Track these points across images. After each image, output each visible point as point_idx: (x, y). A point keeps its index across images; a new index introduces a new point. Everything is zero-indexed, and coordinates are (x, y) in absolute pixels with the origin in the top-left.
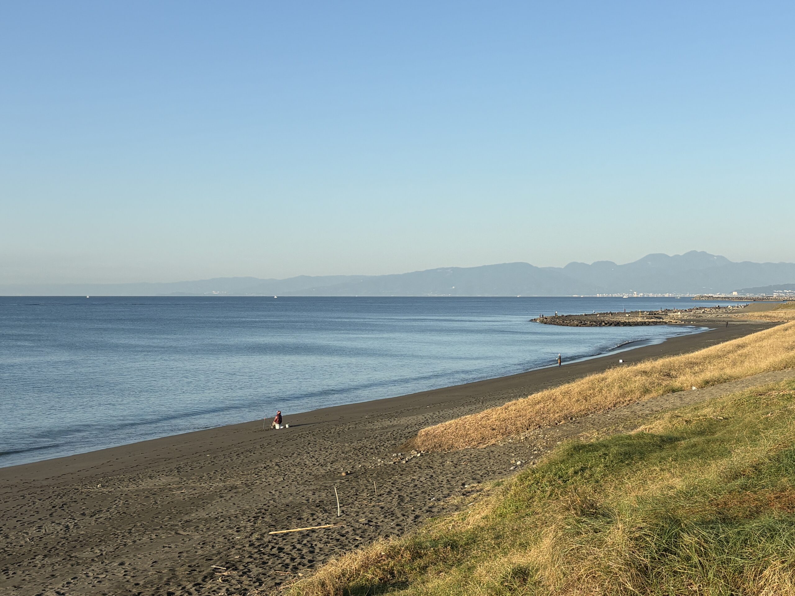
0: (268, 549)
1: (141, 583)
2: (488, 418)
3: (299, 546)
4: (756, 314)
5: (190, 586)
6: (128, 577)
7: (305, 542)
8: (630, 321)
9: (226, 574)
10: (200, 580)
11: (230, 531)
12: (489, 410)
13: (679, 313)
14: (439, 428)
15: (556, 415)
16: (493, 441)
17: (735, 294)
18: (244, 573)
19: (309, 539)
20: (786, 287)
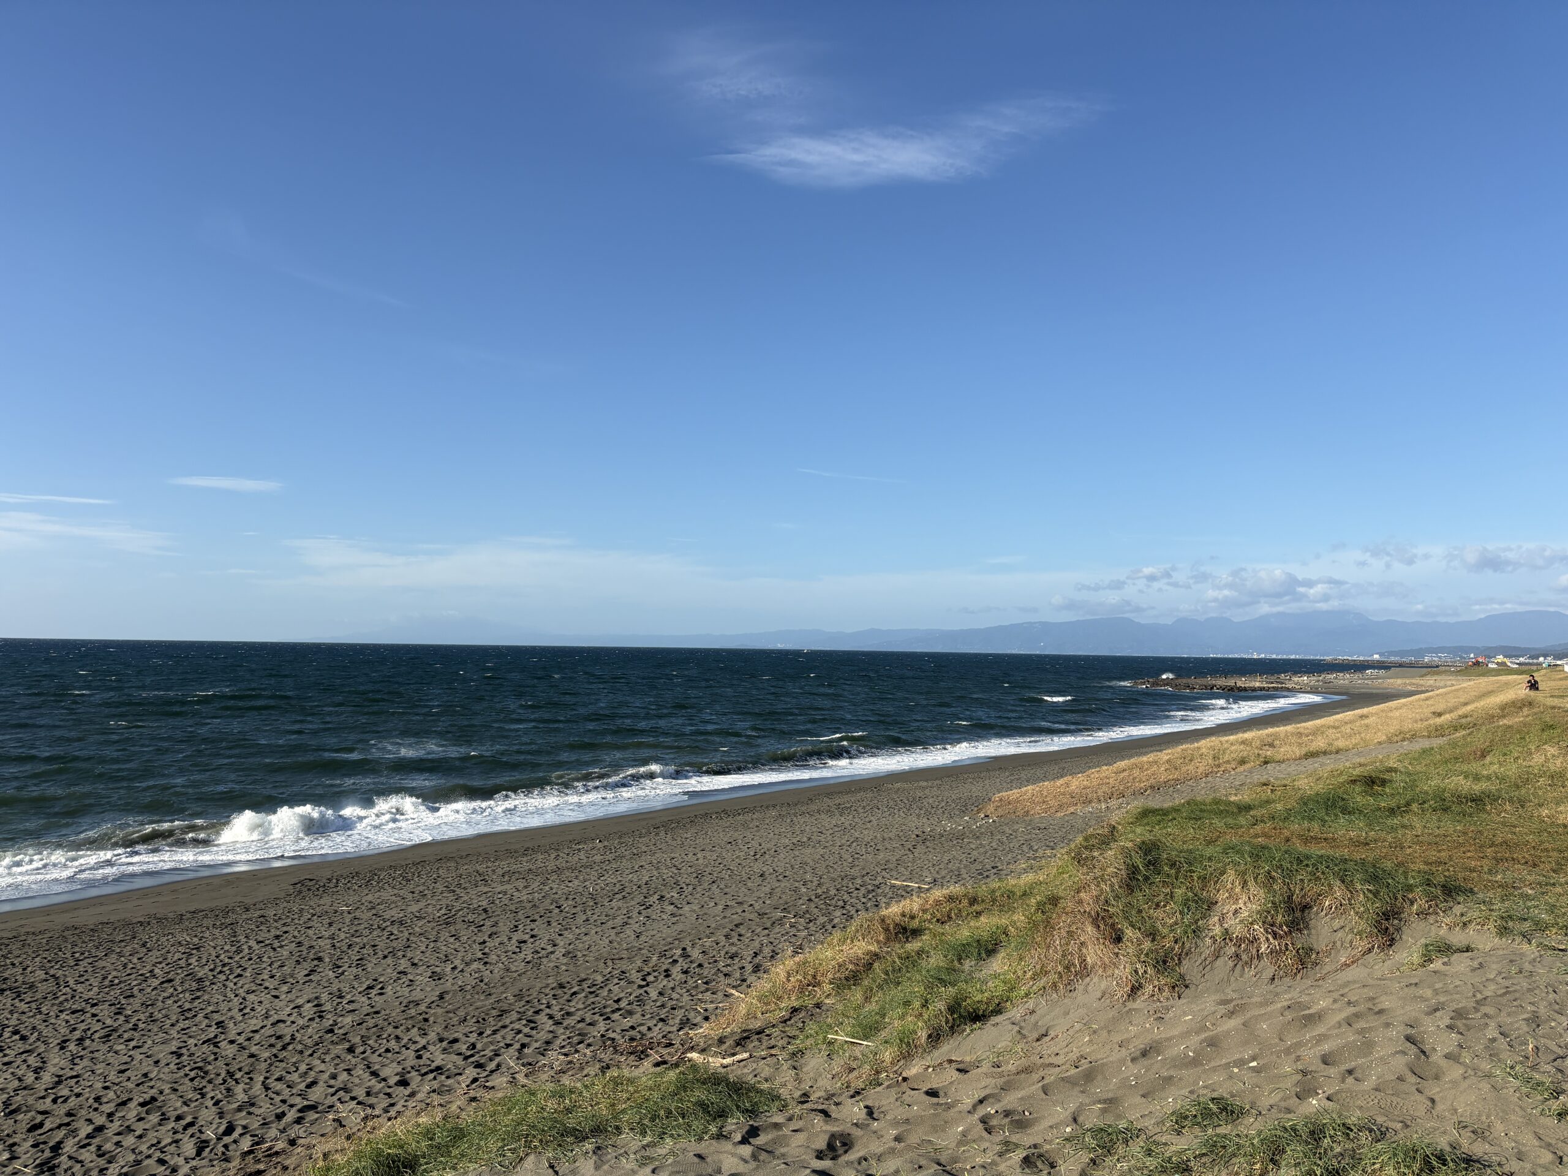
0: (833, 902)
1: (713, 925)
2: (1068, 785)
3: (864, 900)
4: (1399, 681)
5: (760, 929)
6: (700, 921)
7: (870, 896)
8: (1247, 685)
9: (793, 920)
10: (768, 925)
11: (797, 884)
12: (1070, 778)
13: (1305, 678)
14: (1014, 793)
15: (1142, 785)
16: (1072, 810)
17: (1376, 657)
18: (810, 921)
19: (874, 894)
20: (1442, 650)
